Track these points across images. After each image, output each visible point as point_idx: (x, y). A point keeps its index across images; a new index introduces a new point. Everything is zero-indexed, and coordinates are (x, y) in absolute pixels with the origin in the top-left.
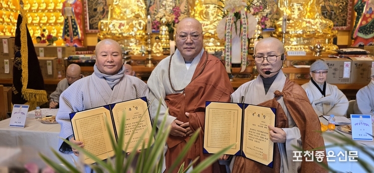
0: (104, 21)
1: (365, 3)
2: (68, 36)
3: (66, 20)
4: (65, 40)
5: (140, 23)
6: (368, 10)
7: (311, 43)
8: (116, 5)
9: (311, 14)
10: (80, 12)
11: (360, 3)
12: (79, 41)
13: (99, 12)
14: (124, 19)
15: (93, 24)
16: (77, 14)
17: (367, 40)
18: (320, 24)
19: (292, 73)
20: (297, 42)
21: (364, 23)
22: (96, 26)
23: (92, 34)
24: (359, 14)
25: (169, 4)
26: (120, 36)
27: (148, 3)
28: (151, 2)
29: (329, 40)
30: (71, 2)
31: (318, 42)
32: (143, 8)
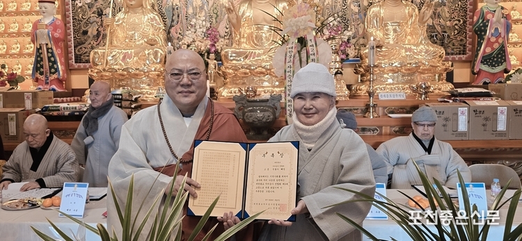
0: (100, 51)
1: (488, 21)
2: (41, 73)
3: (39, 49)
4: (37, 80)
5: (156, 53)
6: (493, 31)
7: (413, 80)
8: (118, 25)
9: (413, 38)
10: (62, 37)
11: (481, 21)
12: (60, 81)
13: (91, 36)
14: (131, 48)
15: (81, 55)
16: (56, 41)
17: (494, 74)
18: (426, 53)
19: (386, 126)
20: (393, 80)
21: (489, 50)
22: (87, 58)
23: (79, 69)
24: (481, 37)
25: (201, 23)
26: (125, 73)
27: (168, 22)
28: (173, 21)
29: (440, 75)
30: (47, 21)
31: (424, 79)
32: (160, 29)
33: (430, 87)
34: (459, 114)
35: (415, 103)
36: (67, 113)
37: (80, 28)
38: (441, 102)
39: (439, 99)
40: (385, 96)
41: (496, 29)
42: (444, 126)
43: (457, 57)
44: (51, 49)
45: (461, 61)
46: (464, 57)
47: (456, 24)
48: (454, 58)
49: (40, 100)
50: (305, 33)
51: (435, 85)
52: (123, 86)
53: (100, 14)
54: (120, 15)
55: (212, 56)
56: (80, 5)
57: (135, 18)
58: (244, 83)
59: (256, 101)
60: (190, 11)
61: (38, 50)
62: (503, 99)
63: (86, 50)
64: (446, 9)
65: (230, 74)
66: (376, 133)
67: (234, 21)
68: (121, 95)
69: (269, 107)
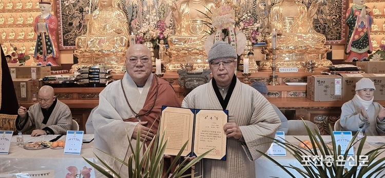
0: (82, 38)
1: (356, 17)
2: (41, 54)
4: (38, 58)
5: (122, 39)
6: (360, 24)
7: (303, 58)
8: (94, 19)
9: (303, 28)
10: (55, 28)
11: (351, 17)
12: (54, 59)
14: (104, 35)
15: (68, 40)
16: (52, 30)
17: (361, 54)
18: (312, 39)
19: (284, 91)
20: (289, 58)
21: (357, 37)
23: (66, 50)
24: (351, 28)
25: (153, 18)
26: (101, 53)
27: (130, 16)
28: (133, 16)
29: (323, 55)
30: (45, 17)
31: (311, 58)
32: (124, 22)
33: (315, 63)
34: (336, 83)
35: (305, 75)
36: (61, 82)
37: (67, 21)
38: (323, 74)
39: (322, 72)
40: (283, 70)
41: (362, 22)
42: (325, 91)
43: (334, 42)
44: (48, 36)
45: (338, 44)
46: (339, 42)
47: (334, 18)
48: (333, 42)
49: (41, 72)
50: (228, 26)
51: (318, 62)
52: (99, 63)
53: (81, 11)
54: (97, 12)
55: (162, 41)
56: (67, 4)
57: (106, 14)
58: (184, 61)
59: (193, 74)
60: (145, 9)
61: (39, 37)
62: (366, 72)
63: (71, 36)
64: (327, 8)
65: (174, 54)
66: (277, 96)
67: (177, 16)
68: (99, 69)
69: (202, 78)
